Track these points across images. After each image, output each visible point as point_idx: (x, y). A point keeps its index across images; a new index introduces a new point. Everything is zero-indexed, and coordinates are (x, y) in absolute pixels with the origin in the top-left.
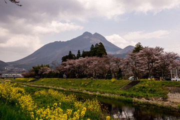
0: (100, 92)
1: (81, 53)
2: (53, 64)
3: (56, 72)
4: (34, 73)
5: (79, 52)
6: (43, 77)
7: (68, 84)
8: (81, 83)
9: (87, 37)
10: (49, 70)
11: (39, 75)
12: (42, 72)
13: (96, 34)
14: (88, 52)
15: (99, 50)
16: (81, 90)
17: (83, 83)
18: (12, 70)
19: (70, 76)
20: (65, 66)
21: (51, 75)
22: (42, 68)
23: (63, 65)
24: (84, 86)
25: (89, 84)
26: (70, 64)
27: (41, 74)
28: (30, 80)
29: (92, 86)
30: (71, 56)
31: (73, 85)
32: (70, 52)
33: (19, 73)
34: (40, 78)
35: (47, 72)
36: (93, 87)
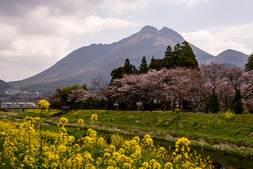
0: (207, 141)
1: (149, 63)
2: (94, 83)
3: (100, 98)
4: (58, 100)
5: (144, 60)
6: (77, 108)
7: (128, 121)
8: (155, 120)
9: (148, 36)
10: (87, 95)
11: (68, 104)
12: (75, 99)
13: (165, 30)
14: (160, 61)
15: (183, 57)
16: (162, 135)
17: (160, 121)
18: (17, 95)
19: (129, 106)
20: (120, 86)
21: (91, 105)
22: (74, 91)
23: (116, 84)
24: (163, 125)
25: (173, 122)
26: (130, 84)
27: (72, 102)
28: (52, 113)
29: (181, 126)
30: (128, 69)
31: (140, 124)
32: (127, 60)
33: (30, 100)
34: (71, 109)
35: (84, 99)
36: (184, 128)
